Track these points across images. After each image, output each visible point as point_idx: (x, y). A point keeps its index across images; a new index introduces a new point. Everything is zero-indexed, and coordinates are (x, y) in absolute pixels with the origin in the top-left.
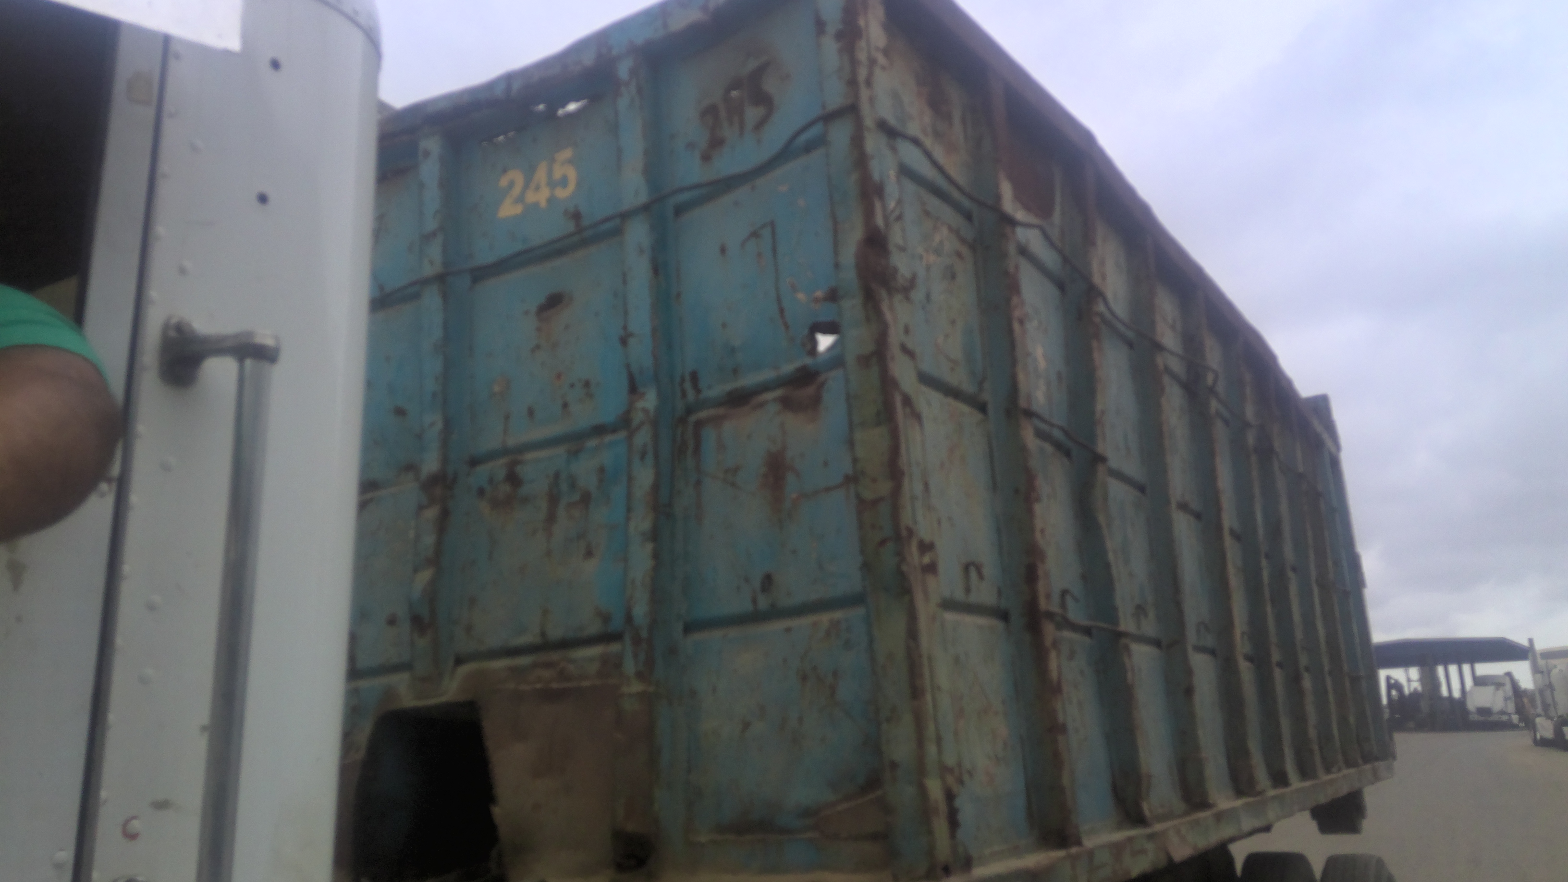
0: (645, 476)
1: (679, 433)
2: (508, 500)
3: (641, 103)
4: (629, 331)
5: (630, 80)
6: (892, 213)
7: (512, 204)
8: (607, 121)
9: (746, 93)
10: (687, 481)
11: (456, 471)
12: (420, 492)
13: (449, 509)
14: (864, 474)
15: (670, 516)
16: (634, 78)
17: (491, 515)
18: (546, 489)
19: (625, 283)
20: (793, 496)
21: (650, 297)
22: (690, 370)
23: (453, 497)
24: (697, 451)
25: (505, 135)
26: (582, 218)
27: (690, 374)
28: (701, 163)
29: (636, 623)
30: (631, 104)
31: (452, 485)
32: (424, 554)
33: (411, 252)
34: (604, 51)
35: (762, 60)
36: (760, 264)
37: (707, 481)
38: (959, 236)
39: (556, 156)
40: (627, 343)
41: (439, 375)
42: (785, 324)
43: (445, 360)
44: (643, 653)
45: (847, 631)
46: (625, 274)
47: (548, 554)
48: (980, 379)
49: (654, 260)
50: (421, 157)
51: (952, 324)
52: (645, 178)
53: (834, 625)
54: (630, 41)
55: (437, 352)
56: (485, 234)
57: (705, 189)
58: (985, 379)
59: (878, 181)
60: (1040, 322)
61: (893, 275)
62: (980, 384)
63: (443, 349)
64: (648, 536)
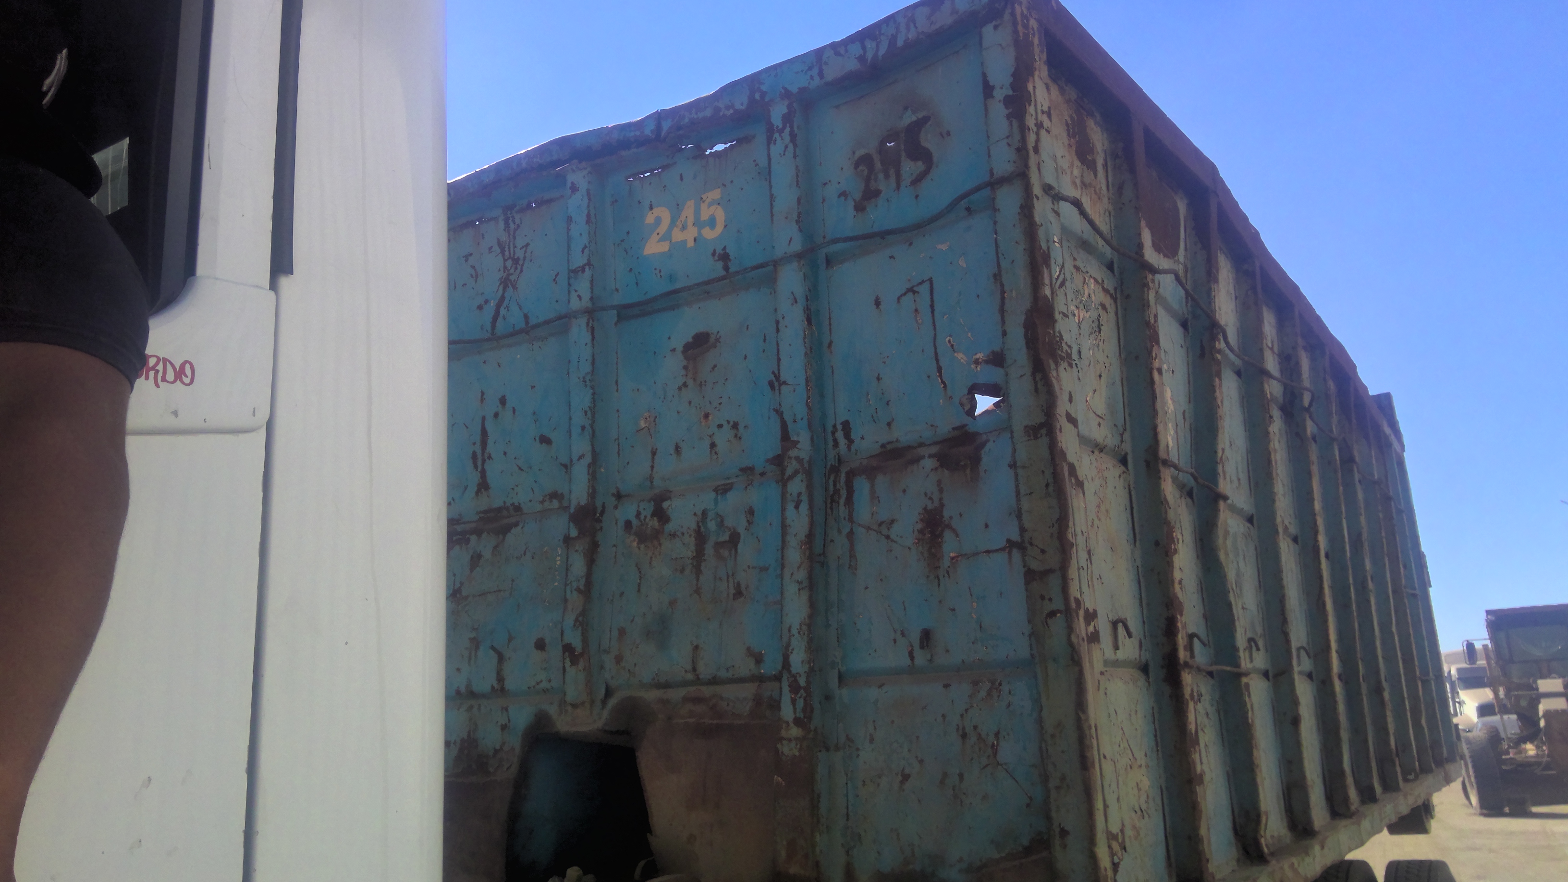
0: (798, 523)
1: (831, 482)
2: (657, 535)
3: (795, 151)
4: (782, 379)
5: (784, 128)
6: (1057, 279)
7: (659, 241)
8: (757, 165)
9: (903, 147)
10: (840, 531)
11: (604, 503)
12: (569, 522)
13: (598, 541)
14: (1031, 544)
15: (823, 564)
16: (788, 125)
17: (639, 548)
18: (694, 526)
19: (778, 331)
20: (952, 555)
21: (805, 346)
22: (843, 419)
23: (601, 528)
24: (849, 501)
25: (651, 171)
26: (730, 260)
27: (842, 424)
28: (855, 213)
29: (794, 670)
30: (785, 151)
31: (600, 518)
32: (575, 585)
33: (556, 283)
34: (757, 96)
35: (920, 115)
36: (917, 321)
37: (860, 532)
38: (1103, 287)
39: (704, 197)
40: (777, 388)
41: (588, 409)
42: (943, 382)
43: (594, 394)
44: (802, 701)
45: (1010, 694)
46: (777, 322)
47: (698, 591)
48: (1122, 431)
49: (807, 309)
50: (569, 191)
51: (1098, 378)
52: (799, 227)
53: (995, 686)
54: (784, 88)
55: (586, 386)
56: (631, 270)
57: (860, 241)
58: (1125, 430)
59: (1045, 249)
60: (1169, 364)
61: (1059, 343)
62: (1122, 435)
63: (592, 383)
64: (804, 585)
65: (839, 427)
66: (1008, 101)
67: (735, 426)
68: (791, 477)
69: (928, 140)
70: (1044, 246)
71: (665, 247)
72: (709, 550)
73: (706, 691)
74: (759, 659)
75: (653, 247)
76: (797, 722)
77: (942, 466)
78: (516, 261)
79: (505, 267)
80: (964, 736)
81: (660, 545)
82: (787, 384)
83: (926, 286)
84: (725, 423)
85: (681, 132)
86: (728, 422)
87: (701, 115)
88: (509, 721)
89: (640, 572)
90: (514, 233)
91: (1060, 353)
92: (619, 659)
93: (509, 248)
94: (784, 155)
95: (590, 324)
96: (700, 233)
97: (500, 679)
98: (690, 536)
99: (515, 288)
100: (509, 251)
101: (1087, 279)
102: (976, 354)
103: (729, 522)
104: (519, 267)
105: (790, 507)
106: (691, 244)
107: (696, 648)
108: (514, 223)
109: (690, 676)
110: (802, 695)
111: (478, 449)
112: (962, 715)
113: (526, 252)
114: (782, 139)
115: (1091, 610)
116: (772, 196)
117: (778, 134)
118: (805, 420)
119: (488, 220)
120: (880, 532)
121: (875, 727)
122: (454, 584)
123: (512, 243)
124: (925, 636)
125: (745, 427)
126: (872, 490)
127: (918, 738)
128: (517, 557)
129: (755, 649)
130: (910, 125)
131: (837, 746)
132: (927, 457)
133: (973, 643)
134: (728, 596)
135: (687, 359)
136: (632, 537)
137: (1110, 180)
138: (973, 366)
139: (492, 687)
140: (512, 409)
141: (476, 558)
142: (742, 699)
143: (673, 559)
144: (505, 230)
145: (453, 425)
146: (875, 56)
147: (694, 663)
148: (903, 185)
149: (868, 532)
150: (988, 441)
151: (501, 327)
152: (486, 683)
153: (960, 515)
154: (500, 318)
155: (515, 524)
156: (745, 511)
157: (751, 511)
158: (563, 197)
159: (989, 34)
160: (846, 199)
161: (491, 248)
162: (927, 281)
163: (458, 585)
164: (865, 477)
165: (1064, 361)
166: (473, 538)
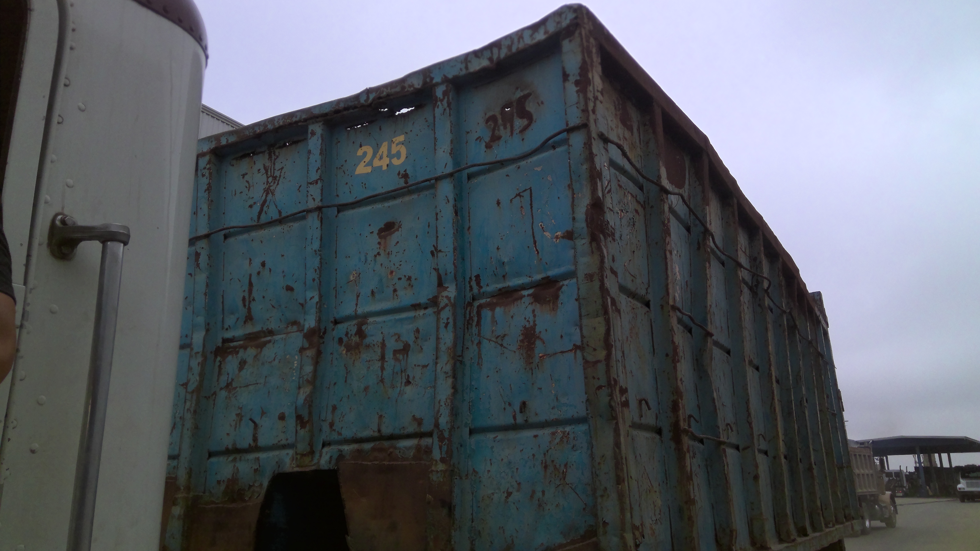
0: (448, 337)
1: (468, 312)
2: (357, 346)
3: (450, 112)
4: (439, 249)
5: (444, 98)
6: (606, 188)
7: (365, 166)
8: (427, 121)
9: (515, 111)
10: (472, 342)
11: (326, 327)
12: (303, 339)
13: (321, 351)
14: (588, 345)
15: (461, 362)
16: (446, 97)
17: (347, 355)
18: (381, 341)
19: (437, 219)
20: (540, 355)
21: (453, 229)
22: (476, 274)
23: (323, 343)
24: (478, 324)
25: (362, 124)
26: (409, 178)
27: (475, 276)
28: (485, 150)
29: (441, 427)
30: (444, 112)
31: (323, 336)
32: (305, 377)
33: (300, 191)
34: (428, 80)
35: (526, 92)
36: (522, 213)
37: (485, 343)
38: (636, 200)
39: (394, 140)
40: (436, 255)
41: (317, 268)
42: (537, 250)
43: (321, 259)
44: (446, 446)
45: (574, 440)
46: (437, 214)
47: (382, 381)
48: (647, 286)
49: (455, 206)
50: (310, 135)
51: (632, 253)
52: (451, 157)
53: (566, 435)
54: (444, 75)
55: (316, 254)
56: (347, 184)
57: (488, 166)
58: (649, 286)
59: (599, 169)
60: (678, 251)
61: (607, 226)
62: (647, 289)
63: (320, 253)
64: (449, 374)
65: (474, 279)
66: (577, 83)
67: (409, 278)
68: (443, 308)
69: (530, 107)
70: (598, 168)
71: (369, 170)
72: (389, 355)
73: (386, 444)
74: (419, 422)
75: (362, 169)
76: (443, 460)
77: (535, 301)
78: (275, 178)
79: (268, 182)
80: (546, 467)
81: (360, 352)
82: (442, 251)
83: (528, 192)
84: (403, 277)
85: (381, 100)
86: (405, 276)
87: (393, 90)
88: (260, 466)
89: (347, 370)
90: (274, 161)
91: (607, 231)
92: (332, 425)
93: (271, 170)
94: (443, 114)
95: (320, 216)
96: (390, 162)
97: (255, 439)
98: (378, 346)
99: (273, 194)
100: (271, 172)
101: (626, 193)
102: (557, 232)
103: (403, 338)
104: (276, 182)
105: (442, 327)
106: (385, 168)
107: (381, 416)
108: (275, 155)
109: (376, 434)
110: (446, 443)
111: (246, 295)
112: (545, 454)
113: (281, 172)
114: (442, 105)
115: (624, 387)
116: (435, 138)
117: (440, 102)
118: (453, 273)
119: (258, 154)
120: (497, 342)
121: (491, 464)
122: (228, 380)
123: (272, 167)
124: (523, 406)
125: (415, 279)
126: (493, 317)
127: (517, 469)
128: (269, 362)
129: (418, 416)
130: (519, 98)
131: (467, 475)
132: (526, 295)
133: (552, 409)
134: (401, 383)
135: (380, 237)
136: (343, 348)
137: (641, 137)
138: (554, 240)
139: (250, 445)
140: (269, 270)
141: (242, 364)
142: (409, 448)
143: (367, 361)
144: (268, 159)
145: (231, 280)
146: (499, 57)
147: (379, 425)
148: (515, 133)
149: (489, 342)
150: (563, 285)
151: (264, 219)
152: (246, 441)
153: (546, 330)
154: (264, 213)
155: (270, 341)
156: (414, 331)
157: (418, 331)
158: (306, 139)
159: (566, 45)
160: (480, 141)
161: (259, 170)
162: (528, 189)
163: (230, 380)
164: (489, 309)
165: (610, 237)
166: (241, 351)
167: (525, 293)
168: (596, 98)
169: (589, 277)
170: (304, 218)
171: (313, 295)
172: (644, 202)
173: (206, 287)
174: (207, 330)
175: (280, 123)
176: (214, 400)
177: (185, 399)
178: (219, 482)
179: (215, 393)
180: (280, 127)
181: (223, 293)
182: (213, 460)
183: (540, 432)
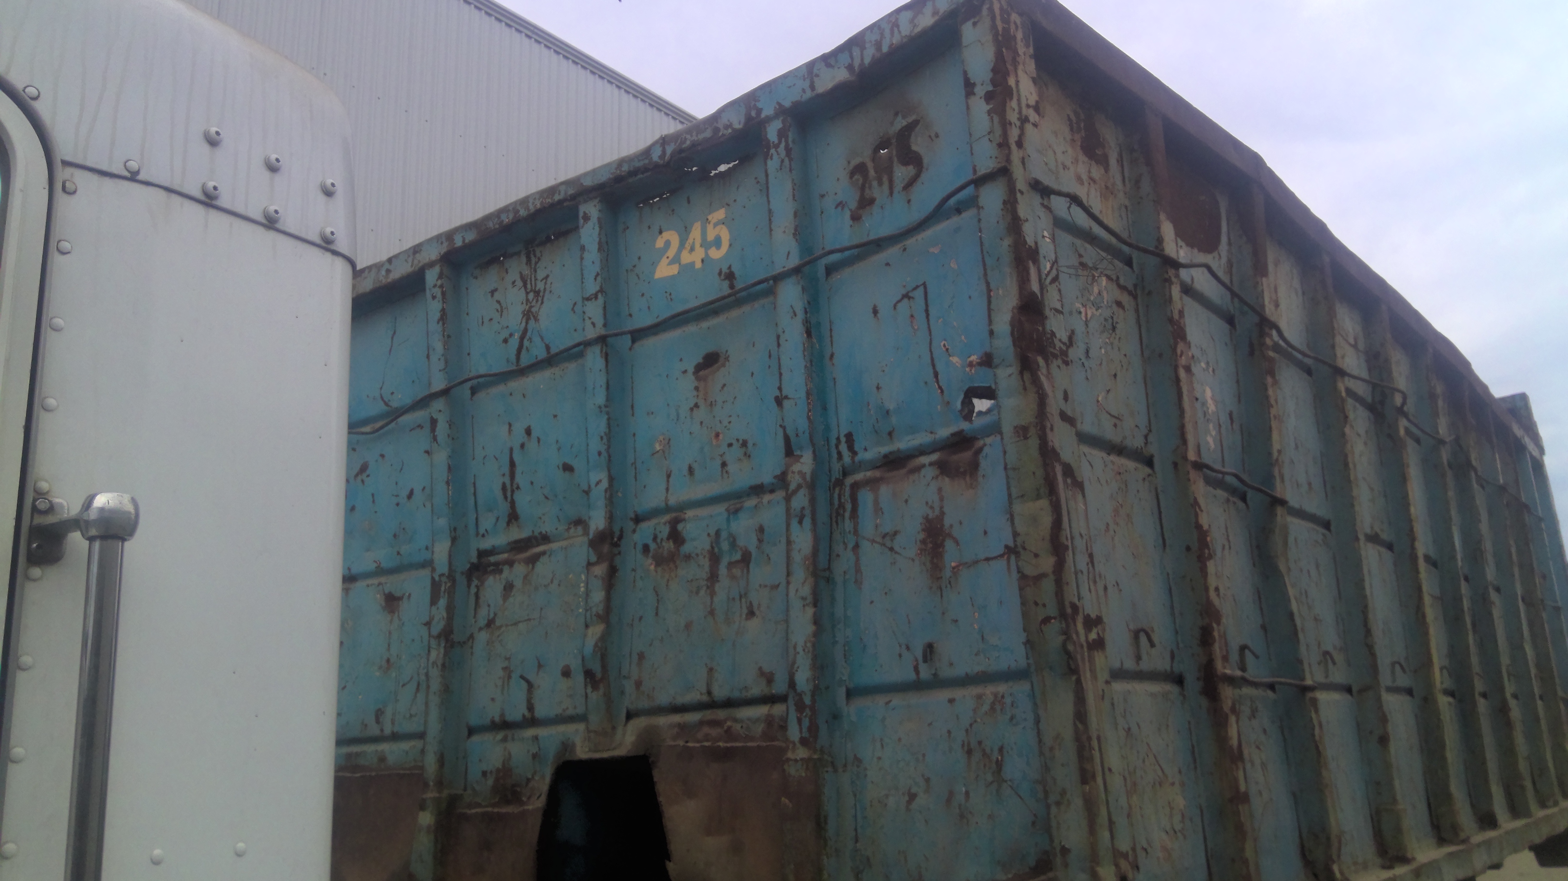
0: (803, 540)
1: (836, 496)
2: (672, 557)
3: (790, 166)
4: (785, 393)
5: (780, 142)
6: (1047, 275)
7: (668, 264)
8: (757, 182)
9: (894, 153)
10: (845, 544)
11: (622, 528)
12: (589, 548)
13: (616, 566)
14: (1024, 549)
15: (829, 580)
16: (783, 140)
17: (656, 571)
18: (708, 547)
19: (779, 345)
20: (953, 564)
21: (805, 359)
22: (846, 432)
23: (619, 553)
24: (854, 514)
25: (660, 196)
26: (736, 279)
27: (845, 436)
28: (851, 222)
29: (799, 688)
30: (781, 166)
31: (618, 542)
32: (594, 610)
33: (574, 312)
34: (753, 114)
35: (911, 119)
36: (913, 327)
37: (865, 545)
38: (1118, 284)
39: (710, 218)
40: (782, 404)
41: (603, 434)
42: (940, 388)
43: (609, 419)
44: (807, 719)
45: (1013, 706)
46: (778, 337)
47: (712, 613)
48: (1145, 431)
49: (807, 322)
50: (581, 221)
51: (1113, 378)
52: (797, 240)
53: (998, 699)
54: (778, 103)
55: (601, 412)
56: (643, 295)
57: (856, 250)
58: (1150, 431)
59: (1033, 245)
60: (1208, 363)
61: (1050, 340)
62: (1146, 437)
63: (607, 409)
64: (808, 601)
65: (843, 439)
66: (989, 97)
67: (744, 444)
68: (795, 492)
69: (918, 144)
70: (1030, 241)
71: (674, 270)
72: (723, 571)
73: (721, 714)
74: (770, 679)
75: (664, 270)
76: (804, 742)
77: (942, 473)
78: (537, 293)
79: (527, 300)
80: (969, 752)
81: (676, 567)
82: (789, 399)
83: (921, 289)
84: (734, 442)
85: (683, 155)
86: (738, 440)
87: (701, 137)
88: (539, 749)
89: (658, 595)
90: (535, 267)
91: (1052, 350)
92: (638, 684)
93: (531, 280)
94: (781, 169)
95: (604, 351)
96: (707, 254)
97: (531, 708)
98: (705, 557)
99: (536, 319)
100: (531, 284)
101: (1097, 276)
102: (969, 357)
103: (741, 543)
104: (540, 299)
105: (794, 523)
106: (699, 265)
107: (711, 670)
108: (535, 256)
109: (705, 698)
110: (807, 714)
111: (507, 480)
112: (967, 731)
113: (546, 283)
114: (778, 154)
115: (1093, 616)
116: (770, 211)
117: (774, 149)
118: (807, 434)
119: (512, 255)
120: (884, 545)
121: (882, 746)
122: (489, 615)
123: (533, 276)
124: (928, 650)
125: (754, 444)
126: (876, 502)
127: (924, 755)
128: (545, 586)
129: (767, 669)
130: (901, 130)
131: (845, 766)
132: (927, 464)
133: (976, 655)
134: (741, 616)
135: (698, 379)
136: (650, 561)
137: (1127, 174)
138: (968, 369)
139: (524, 716)
140: (537, 439)
141: (509, 588)
142: (757, 720)
143: (688, 581)
144: (527, 264)
145: (484, 457)
146: (862, 63)
147: (709, 685)
148: (896, 191)
149: (872, 544)
150: (985, 445)
151: (525, 361)
152: (517, 712)
153: (961, 523)
154: (524, 352)
155: (544, 553)
156: (756, 530)
157: (761, 530)
158: (576, 228)
159: (969, 33)
160: (843, 209)
161: (514, 282)
162: (921, 285)
163: (492, 615)
164: (869, 489)
165: (1057, 359)
166: (506, 568)
167: (925, 460)
168: (1024, 120)
169: (1022, 431)
170: (581, 355)
171: (599, 477)
172: (1135, 286)
173: (449, 472)
174: (454, 540)
175: (536, 204)
176: (472, 647)
177: (429, 647)
178: (484, 774)
179: (472, 637)
180: (538, 212)
181: (475, 478)
182: (475, 738)
183: (958, 693)
